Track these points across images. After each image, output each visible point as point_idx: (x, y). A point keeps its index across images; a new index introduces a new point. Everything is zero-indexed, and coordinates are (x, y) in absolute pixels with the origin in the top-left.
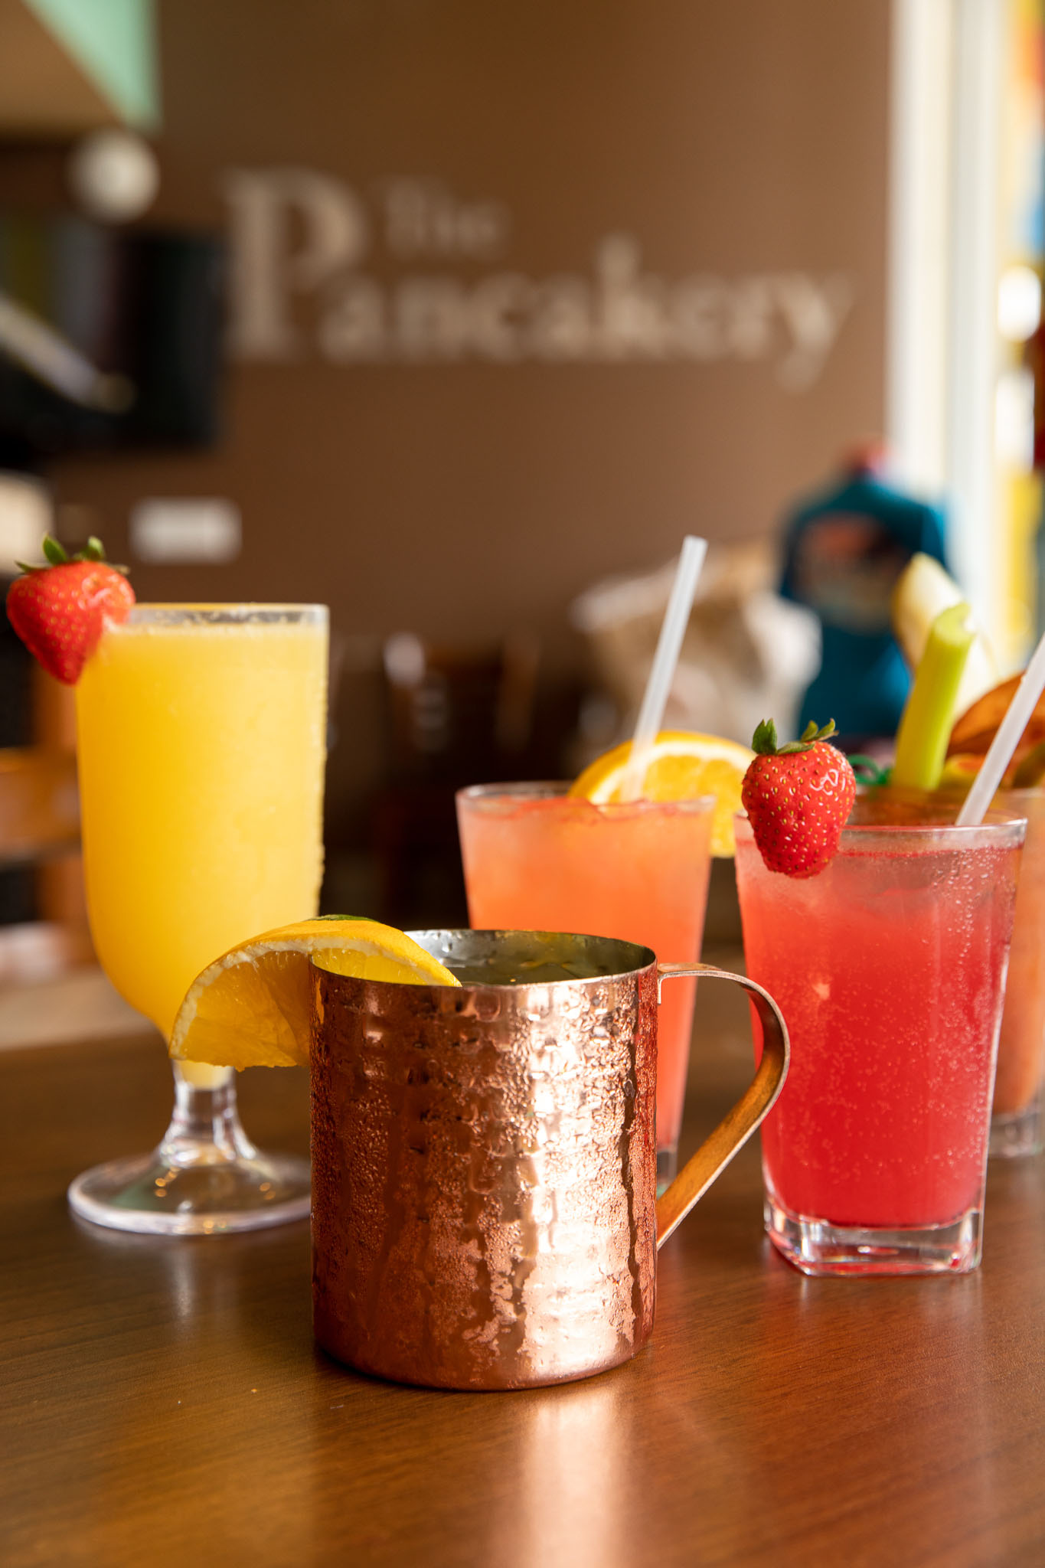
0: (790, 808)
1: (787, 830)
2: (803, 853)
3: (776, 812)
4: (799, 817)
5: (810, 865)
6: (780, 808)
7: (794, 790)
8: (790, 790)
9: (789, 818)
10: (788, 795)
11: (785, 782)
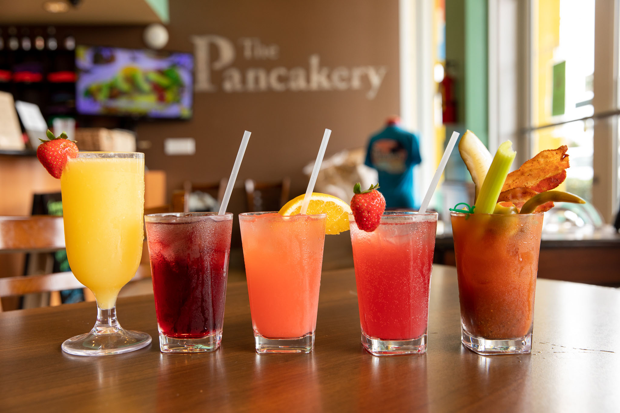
0: (365, 210)
1: (364, 217)
2: (370, 223)
4: (368, 212)
5: (371, 227)
6: (362, 210)
9: (365, 213)
10: (365, 205)
11: (364, 202)
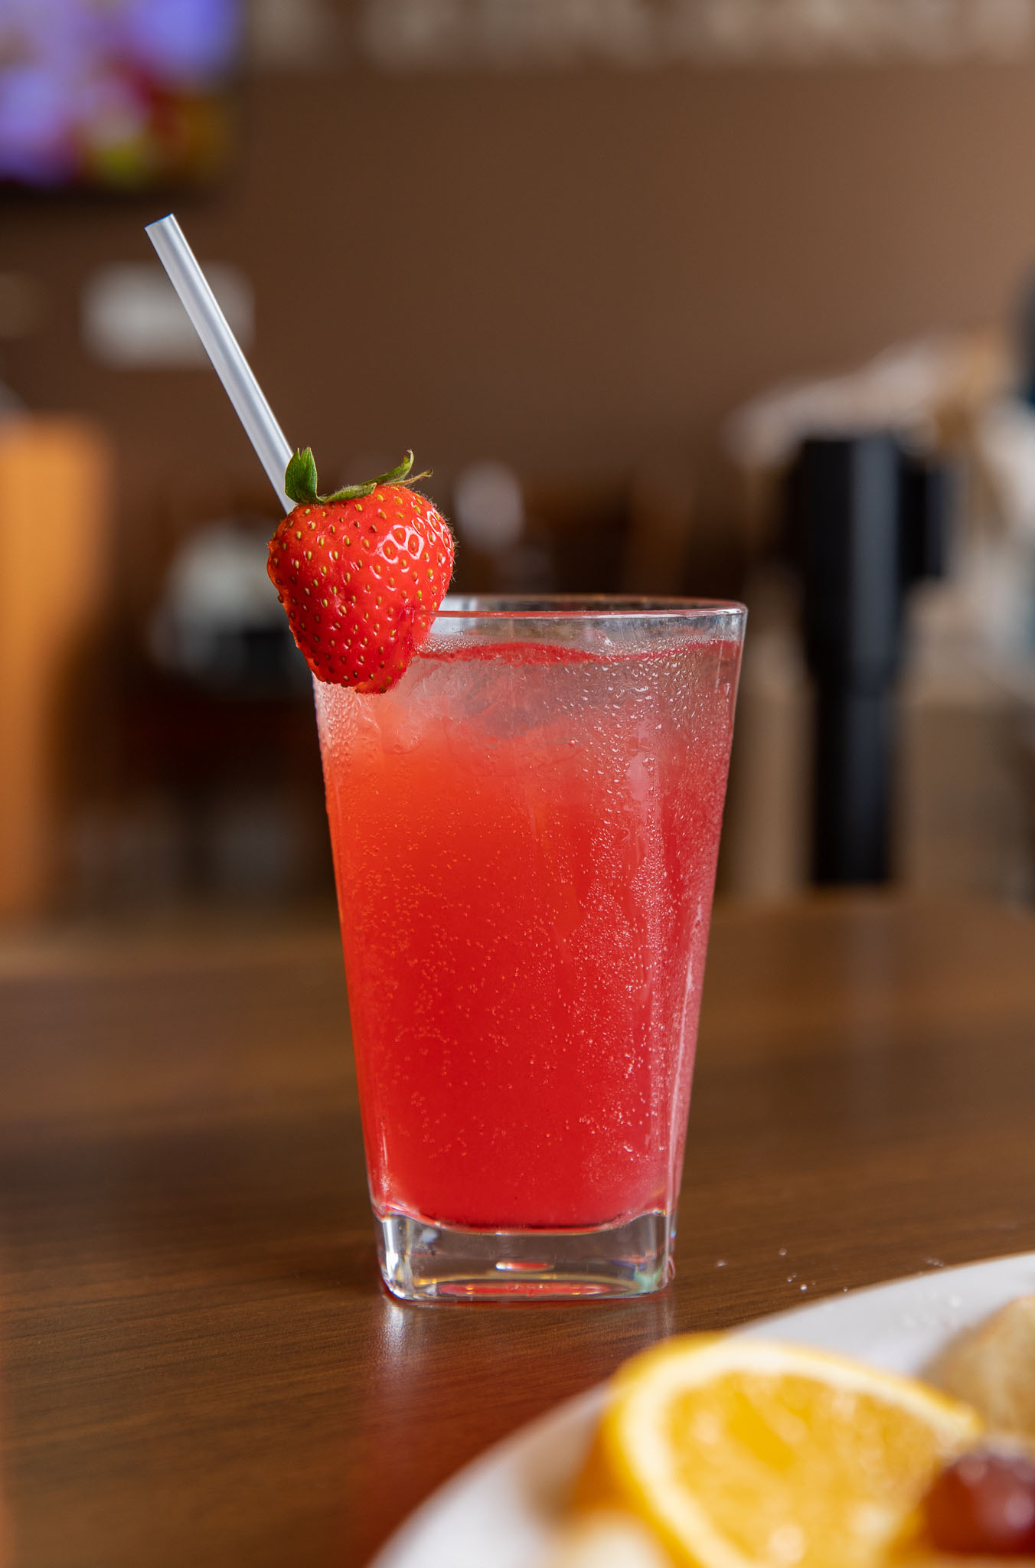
0: (329, 581)
1: (330, 615)
2: (361, 652)
3: (312, 588)
4: (349, 592)
5: (375, 671)
6: (316, 582)
7: (336, 554)
8: (330, 554)
9: (331, 597)
10: (327, 563)
11: (322, 542)
